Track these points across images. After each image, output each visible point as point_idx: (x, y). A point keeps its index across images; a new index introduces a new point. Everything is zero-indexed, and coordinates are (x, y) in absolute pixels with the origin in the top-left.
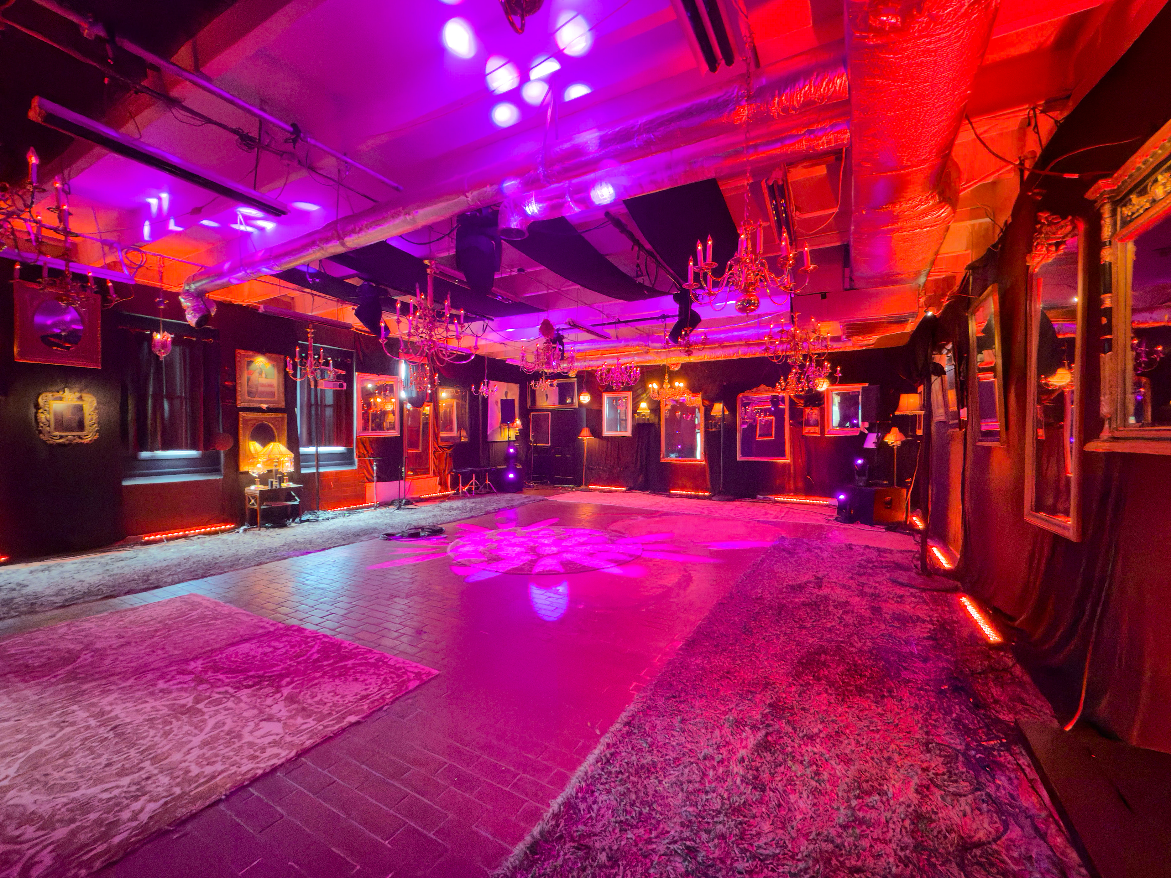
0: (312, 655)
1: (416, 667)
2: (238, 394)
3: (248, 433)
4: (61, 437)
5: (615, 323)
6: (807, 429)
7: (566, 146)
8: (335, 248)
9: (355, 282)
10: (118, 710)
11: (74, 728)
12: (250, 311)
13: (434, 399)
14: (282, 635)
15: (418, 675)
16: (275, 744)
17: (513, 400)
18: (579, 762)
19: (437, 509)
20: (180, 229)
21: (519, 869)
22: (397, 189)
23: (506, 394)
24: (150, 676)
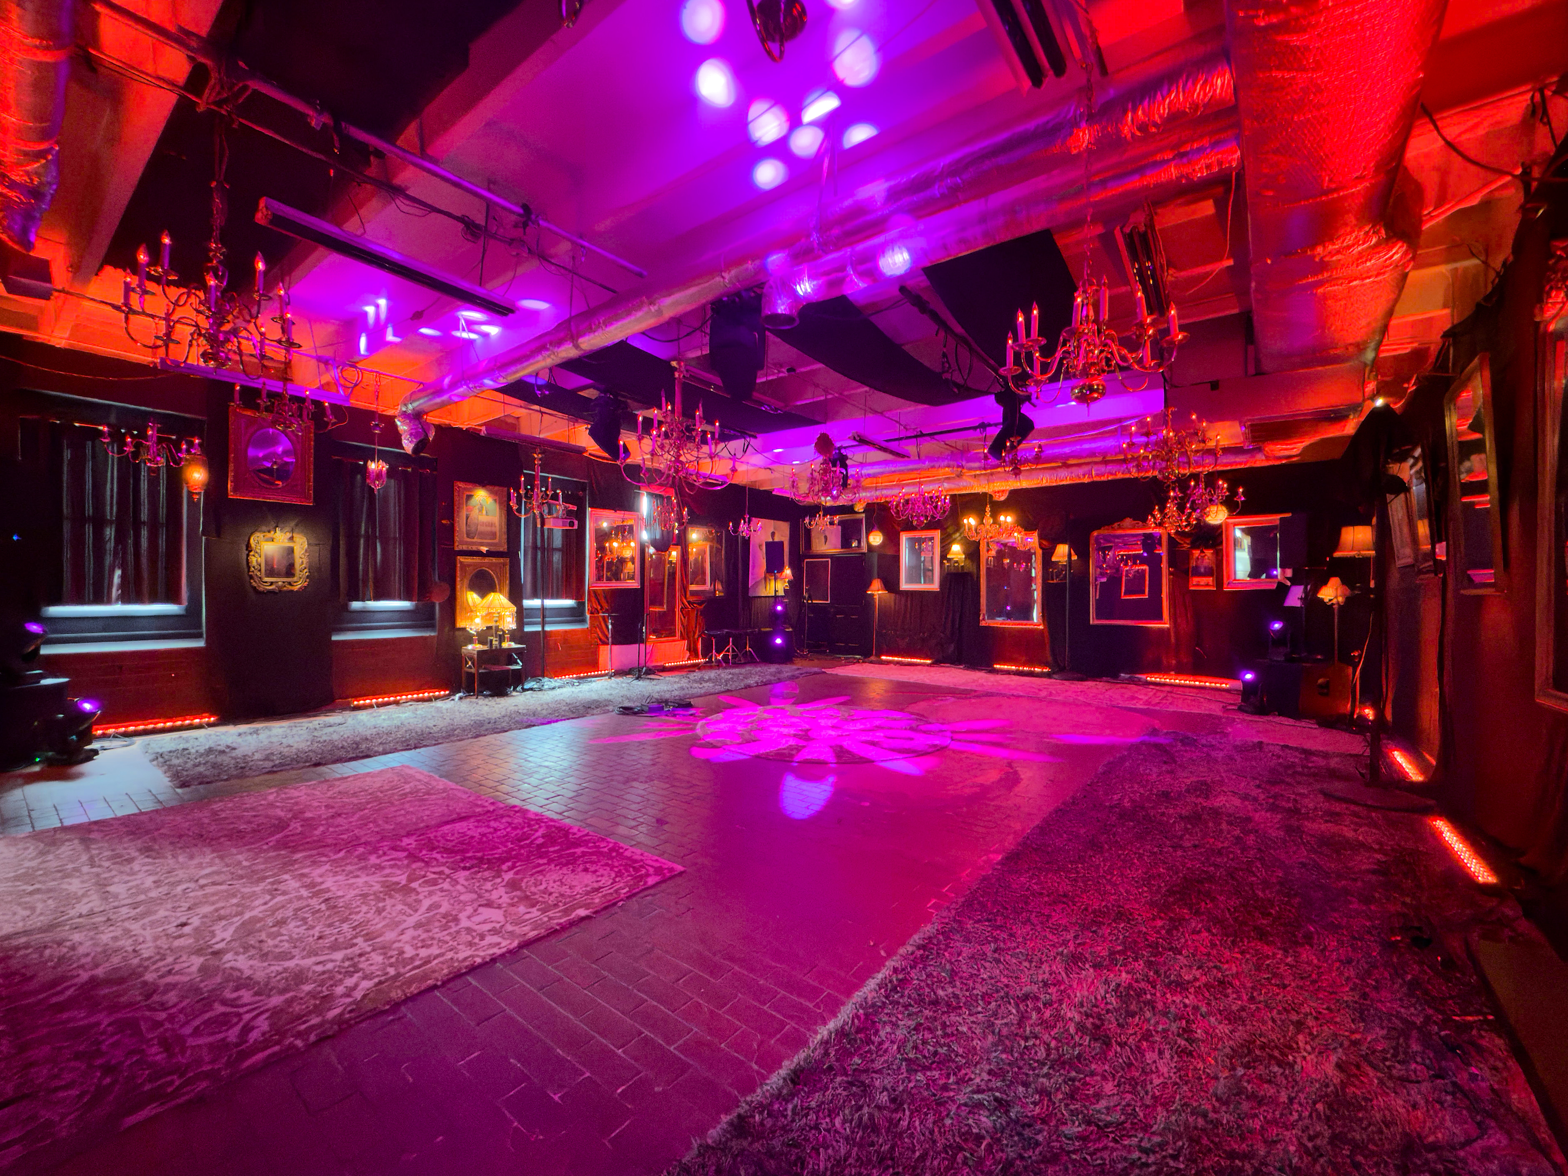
0: (536, 839)
1: (657, 861)
2: (456, 534)
3: (466, 582)
4: (272, 584)
5: (916, 437)
6: (1195, 580)
7: (848, 202)
8: (568, 352)
9: (591, 393)
10: (329, 882)
11: (287, 897)
12: (470, 435)
13: (682, 541)
14: (502, 817)
15: (659, 871)
16: (494, 932)
17: (782, 543)
18: (857, 987)
19: (685, 680)
20: (397, 340)
21: (778, 1099)
22: (640, 275)
23: (773, 534)
24: (361, 850)
